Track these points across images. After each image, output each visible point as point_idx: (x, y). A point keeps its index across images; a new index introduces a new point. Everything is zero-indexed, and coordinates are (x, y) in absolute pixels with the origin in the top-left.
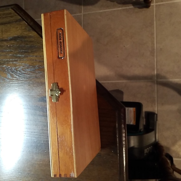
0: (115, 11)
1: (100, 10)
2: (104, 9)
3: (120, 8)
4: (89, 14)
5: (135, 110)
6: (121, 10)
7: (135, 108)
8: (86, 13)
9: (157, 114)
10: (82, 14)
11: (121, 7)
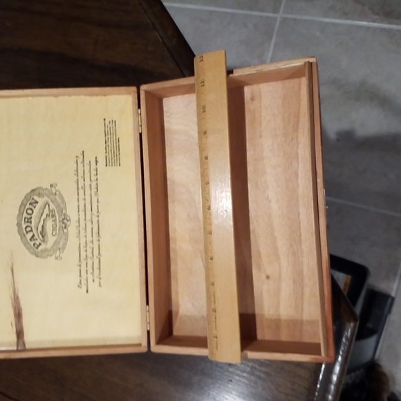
0: (360, 27)
1: (326, 17)
2: (335, 18)
3: (376, 25)
4: (295, 19)
5: (349, 282)
6: (377, 28)
7: (349, 277)
8: (289, 16)
9: (393, 299)
10: (279, 16)
11: (379, 23)
